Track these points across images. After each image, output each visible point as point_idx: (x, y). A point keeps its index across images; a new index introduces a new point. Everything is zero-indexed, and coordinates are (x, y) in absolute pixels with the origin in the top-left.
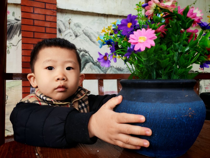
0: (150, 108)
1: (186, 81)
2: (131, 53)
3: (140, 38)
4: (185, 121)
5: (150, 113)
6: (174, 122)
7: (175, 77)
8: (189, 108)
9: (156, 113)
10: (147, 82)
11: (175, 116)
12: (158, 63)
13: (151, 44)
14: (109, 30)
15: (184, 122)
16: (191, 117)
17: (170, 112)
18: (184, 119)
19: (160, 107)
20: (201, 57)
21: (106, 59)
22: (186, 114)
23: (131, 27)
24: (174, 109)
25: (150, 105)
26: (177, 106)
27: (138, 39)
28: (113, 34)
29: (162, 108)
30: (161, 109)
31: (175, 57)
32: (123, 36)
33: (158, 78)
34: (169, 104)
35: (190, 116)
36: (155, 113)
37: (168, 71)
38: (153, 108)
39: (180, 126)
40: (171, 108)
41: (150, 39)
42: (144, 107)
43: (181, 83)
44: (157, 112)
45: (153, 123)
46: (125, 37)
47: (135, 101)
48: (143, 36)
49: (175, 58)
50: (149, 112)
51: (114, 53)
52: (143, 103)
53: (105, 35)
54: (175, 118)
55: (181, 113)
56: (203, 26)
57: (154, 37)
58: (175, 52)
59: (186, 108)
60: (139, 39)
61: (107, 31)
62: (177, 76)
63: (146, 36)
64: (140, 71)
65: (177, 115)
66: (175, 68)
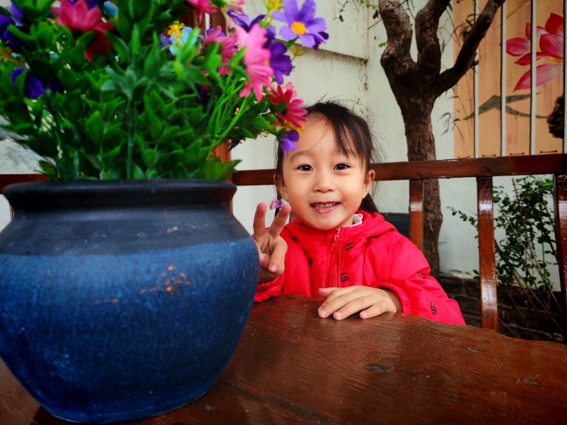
0: (41, 273)
4: (150, 307)
5: (39, 290)
6: (115, 310)
8: (169, 265)
9: (57, 287)
11: (116, 292)
15: (150, 311)
16: (172, 293)
17: (99, 282)
18: (148, 299)
19: (72, 268)
20: (258, 117)
22: (155, 283)
24: (115, 270)
26: (128, 262)
29: (77, 270)
30: (72, 274)
34: (101, 258)
35: (169, 289)
36: (54, 288)
38: (52, 272)
39: (136, 324)
40: (105, 270)
44: (60, 285)
45: (50, 321)
47: (8, 252)
50: (38, 286)
52: (25, 258)
55: (137, 283)
59: (156, 265)
65: (123, 290)
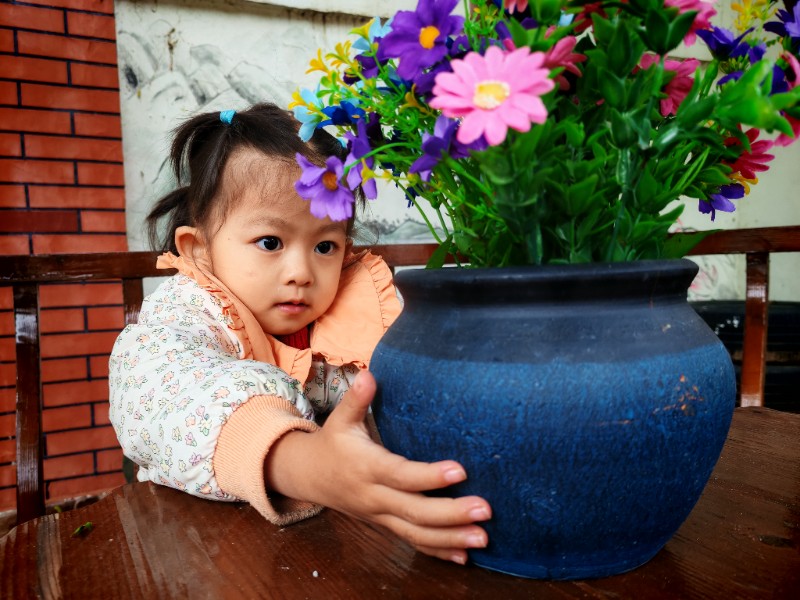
0: (525, 386)
1: (665, 267)
2: (439, 159)
3: (481, 89)
4: (664, 431)
5: (526, 407)
6: (625, 435)
7: (621, 254)
8: (680, 377)
9: (551, 404)
10: (510, 279)
12: (550, 196)
13: (530, 116)
14: (341, 59)
15: (663, 436)
16: (686, 413)
17: (606, 399)
18: (662, 421)
19: (568, 379)
20: (711, 168)
21: (332, 183)
22: (669, 400)
23: (438, 43)
24: (622, 383)
25: (525, 371)
26: (635, 372)
27: (472, 95)
28: (358, 79)
29: (574, 382)
30: (570, 388)
31: (621, 171)
32: (401, 86)
33: (552, 261)
34: (601, 367)
35: (683, 407)
36: (547, 406)
37: (594, 228)
38: (541, 385)
39: (646, 453)
40: (610, 382)
41: (526, 91)
42: (502, 381)
43: (646, 277)
44: (555, 401)
45: (540, 448)
46: (408, 89)
47: (461, 358)
48: (492, 82)
49: (621, 176)
50: (524, 403)
51: (367, 160)
52: (494, 366)
53: (324, 80)
54: (627, 422)
55: (650, 399)
56: (722, 42)
57: (540, 85)
58: (620, 152)
59: (667, 376)
60: (476, 92)
61: (332, 64)
62: (627, 248)
63: (505, 77)
64: (474, 235)
65: (635, 409)
66: (622, 217)
